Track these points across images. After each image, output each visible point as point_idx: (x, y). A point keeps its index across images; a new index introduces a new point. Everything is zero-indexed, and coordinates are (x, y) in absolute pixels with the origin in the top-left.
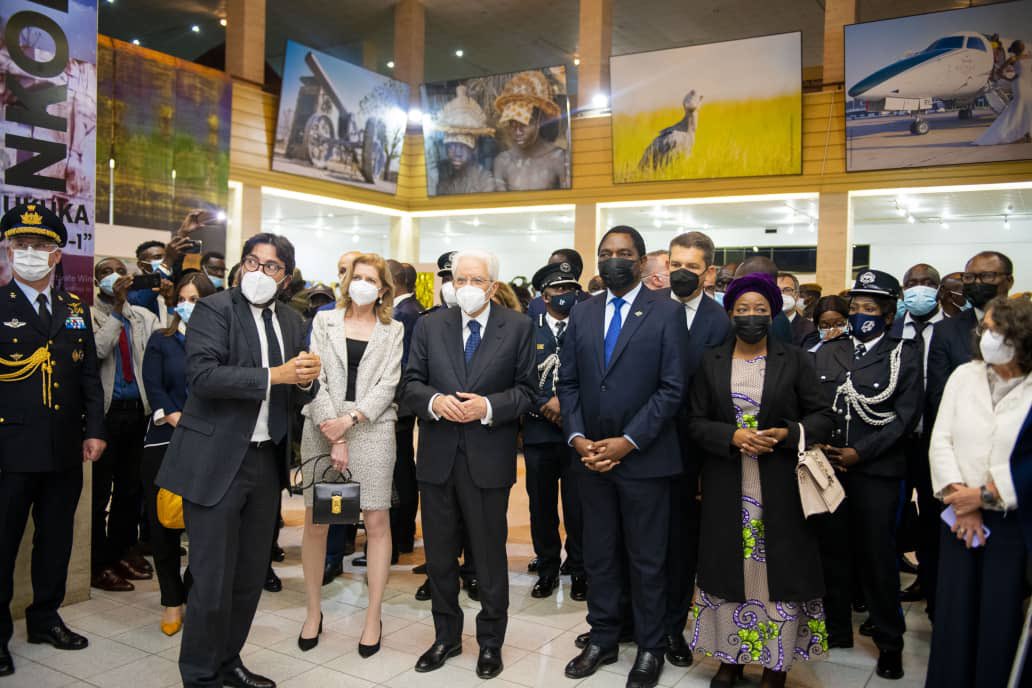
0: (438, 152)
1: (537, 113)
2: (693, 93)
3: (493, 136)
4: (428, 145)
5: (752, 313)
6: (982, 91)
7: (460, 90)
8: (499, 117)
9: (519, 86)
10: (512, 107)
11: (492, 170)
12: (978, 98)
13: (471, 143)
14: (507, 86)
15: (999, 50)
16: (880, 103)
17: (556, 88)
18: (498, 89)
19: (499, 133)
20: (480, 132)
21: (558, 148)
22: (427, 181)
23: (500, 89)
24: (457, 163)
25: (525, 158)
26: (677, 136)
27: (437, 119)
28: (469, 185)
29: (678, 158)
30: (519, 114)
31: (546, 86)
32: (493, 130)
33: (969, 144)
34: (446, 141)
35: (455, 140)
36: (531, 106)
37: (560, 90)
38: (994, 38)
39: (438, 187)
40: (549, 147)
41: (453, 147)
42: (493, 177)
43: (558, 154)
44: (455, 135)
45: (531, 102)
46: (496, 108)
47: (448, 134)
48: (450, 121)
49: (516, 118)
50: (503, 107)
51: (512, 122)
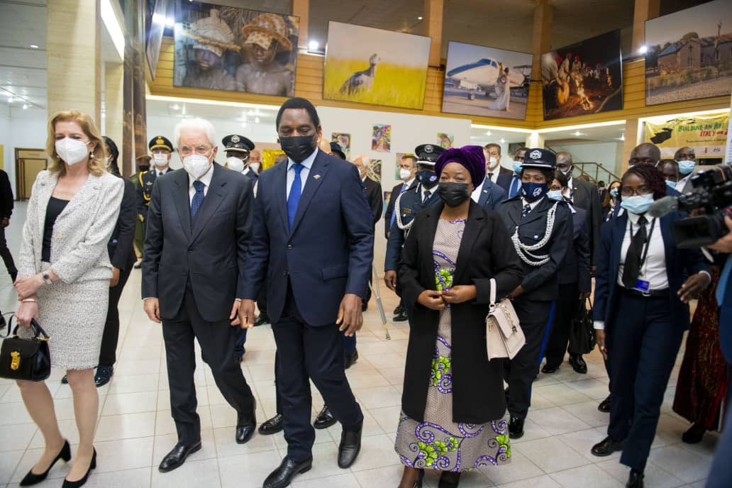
0: (187, 53)
1: (274, 42)
2: (375, 55)
3: (238, 51)
4: (178, 46)
5: (452, 180)
6: (494, 86)
7: (213, 12)
8: (245, 39)
9: (264, 22)
10: (256, 35)
11: (234, 76)
12: (492, 89)
13: (219, 53)
14: (254, 19)
15: (501, 69)
16: (458, 82)
17: (291, 30)
18: (246, 20)
19: (243, 50)
20: (227, 46)
21: (287, 70)
22: (174, 73)
23: (249, 20)
24: (205, 65)
25: (263, 72)
26: (364, 78)
27: (189, 28)
28: (214, 82)
29: (363, 90)
30: (261, 41)
31: (284, 27)
32: (239, 48)
33: (487, 108)
34: (195, 47)
35: (204, 48)
36: (271, 37)
37: (294, 32)
38: (500, 64)
39: (184, 80)
40: (281, 68)
41: (202, 53)
42: (235, 80)
43: (286, 74)
44: (205, 44)
45: (272, 35)
46: (243, 32)
47: (197, 41)
48: (201, 32)
49: (259, 43)
50: (249, 33)
51: (255, 45)
